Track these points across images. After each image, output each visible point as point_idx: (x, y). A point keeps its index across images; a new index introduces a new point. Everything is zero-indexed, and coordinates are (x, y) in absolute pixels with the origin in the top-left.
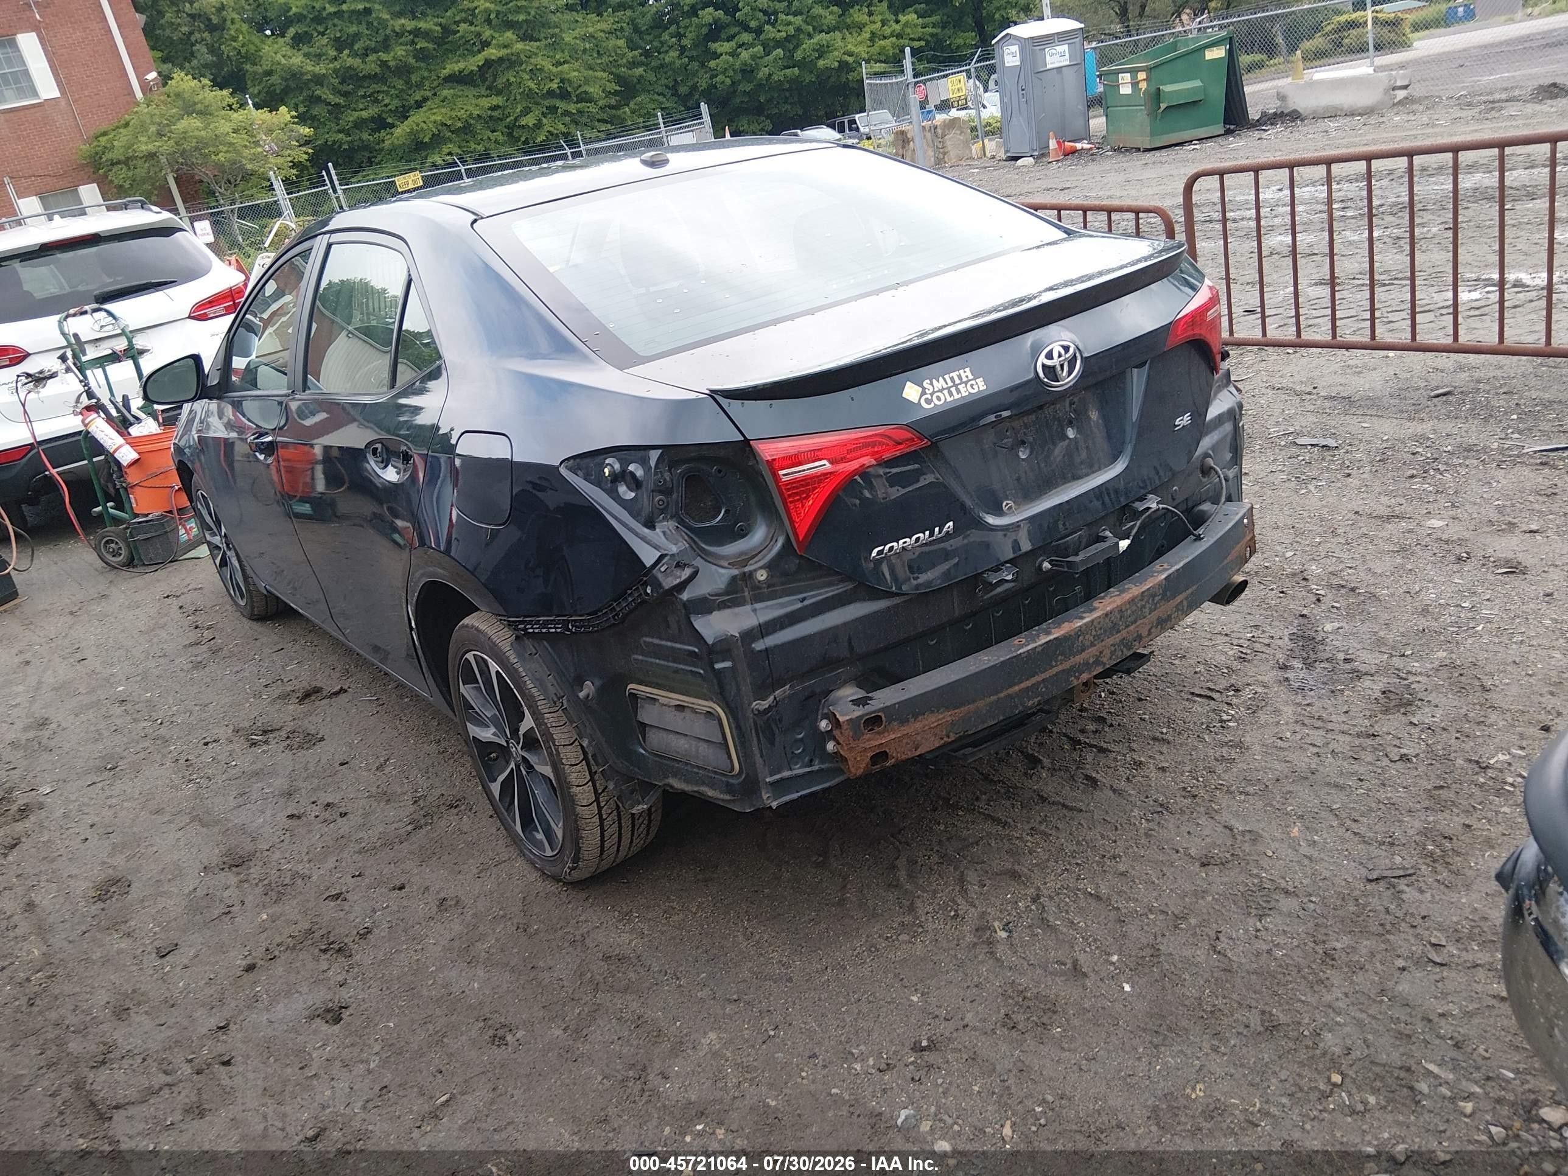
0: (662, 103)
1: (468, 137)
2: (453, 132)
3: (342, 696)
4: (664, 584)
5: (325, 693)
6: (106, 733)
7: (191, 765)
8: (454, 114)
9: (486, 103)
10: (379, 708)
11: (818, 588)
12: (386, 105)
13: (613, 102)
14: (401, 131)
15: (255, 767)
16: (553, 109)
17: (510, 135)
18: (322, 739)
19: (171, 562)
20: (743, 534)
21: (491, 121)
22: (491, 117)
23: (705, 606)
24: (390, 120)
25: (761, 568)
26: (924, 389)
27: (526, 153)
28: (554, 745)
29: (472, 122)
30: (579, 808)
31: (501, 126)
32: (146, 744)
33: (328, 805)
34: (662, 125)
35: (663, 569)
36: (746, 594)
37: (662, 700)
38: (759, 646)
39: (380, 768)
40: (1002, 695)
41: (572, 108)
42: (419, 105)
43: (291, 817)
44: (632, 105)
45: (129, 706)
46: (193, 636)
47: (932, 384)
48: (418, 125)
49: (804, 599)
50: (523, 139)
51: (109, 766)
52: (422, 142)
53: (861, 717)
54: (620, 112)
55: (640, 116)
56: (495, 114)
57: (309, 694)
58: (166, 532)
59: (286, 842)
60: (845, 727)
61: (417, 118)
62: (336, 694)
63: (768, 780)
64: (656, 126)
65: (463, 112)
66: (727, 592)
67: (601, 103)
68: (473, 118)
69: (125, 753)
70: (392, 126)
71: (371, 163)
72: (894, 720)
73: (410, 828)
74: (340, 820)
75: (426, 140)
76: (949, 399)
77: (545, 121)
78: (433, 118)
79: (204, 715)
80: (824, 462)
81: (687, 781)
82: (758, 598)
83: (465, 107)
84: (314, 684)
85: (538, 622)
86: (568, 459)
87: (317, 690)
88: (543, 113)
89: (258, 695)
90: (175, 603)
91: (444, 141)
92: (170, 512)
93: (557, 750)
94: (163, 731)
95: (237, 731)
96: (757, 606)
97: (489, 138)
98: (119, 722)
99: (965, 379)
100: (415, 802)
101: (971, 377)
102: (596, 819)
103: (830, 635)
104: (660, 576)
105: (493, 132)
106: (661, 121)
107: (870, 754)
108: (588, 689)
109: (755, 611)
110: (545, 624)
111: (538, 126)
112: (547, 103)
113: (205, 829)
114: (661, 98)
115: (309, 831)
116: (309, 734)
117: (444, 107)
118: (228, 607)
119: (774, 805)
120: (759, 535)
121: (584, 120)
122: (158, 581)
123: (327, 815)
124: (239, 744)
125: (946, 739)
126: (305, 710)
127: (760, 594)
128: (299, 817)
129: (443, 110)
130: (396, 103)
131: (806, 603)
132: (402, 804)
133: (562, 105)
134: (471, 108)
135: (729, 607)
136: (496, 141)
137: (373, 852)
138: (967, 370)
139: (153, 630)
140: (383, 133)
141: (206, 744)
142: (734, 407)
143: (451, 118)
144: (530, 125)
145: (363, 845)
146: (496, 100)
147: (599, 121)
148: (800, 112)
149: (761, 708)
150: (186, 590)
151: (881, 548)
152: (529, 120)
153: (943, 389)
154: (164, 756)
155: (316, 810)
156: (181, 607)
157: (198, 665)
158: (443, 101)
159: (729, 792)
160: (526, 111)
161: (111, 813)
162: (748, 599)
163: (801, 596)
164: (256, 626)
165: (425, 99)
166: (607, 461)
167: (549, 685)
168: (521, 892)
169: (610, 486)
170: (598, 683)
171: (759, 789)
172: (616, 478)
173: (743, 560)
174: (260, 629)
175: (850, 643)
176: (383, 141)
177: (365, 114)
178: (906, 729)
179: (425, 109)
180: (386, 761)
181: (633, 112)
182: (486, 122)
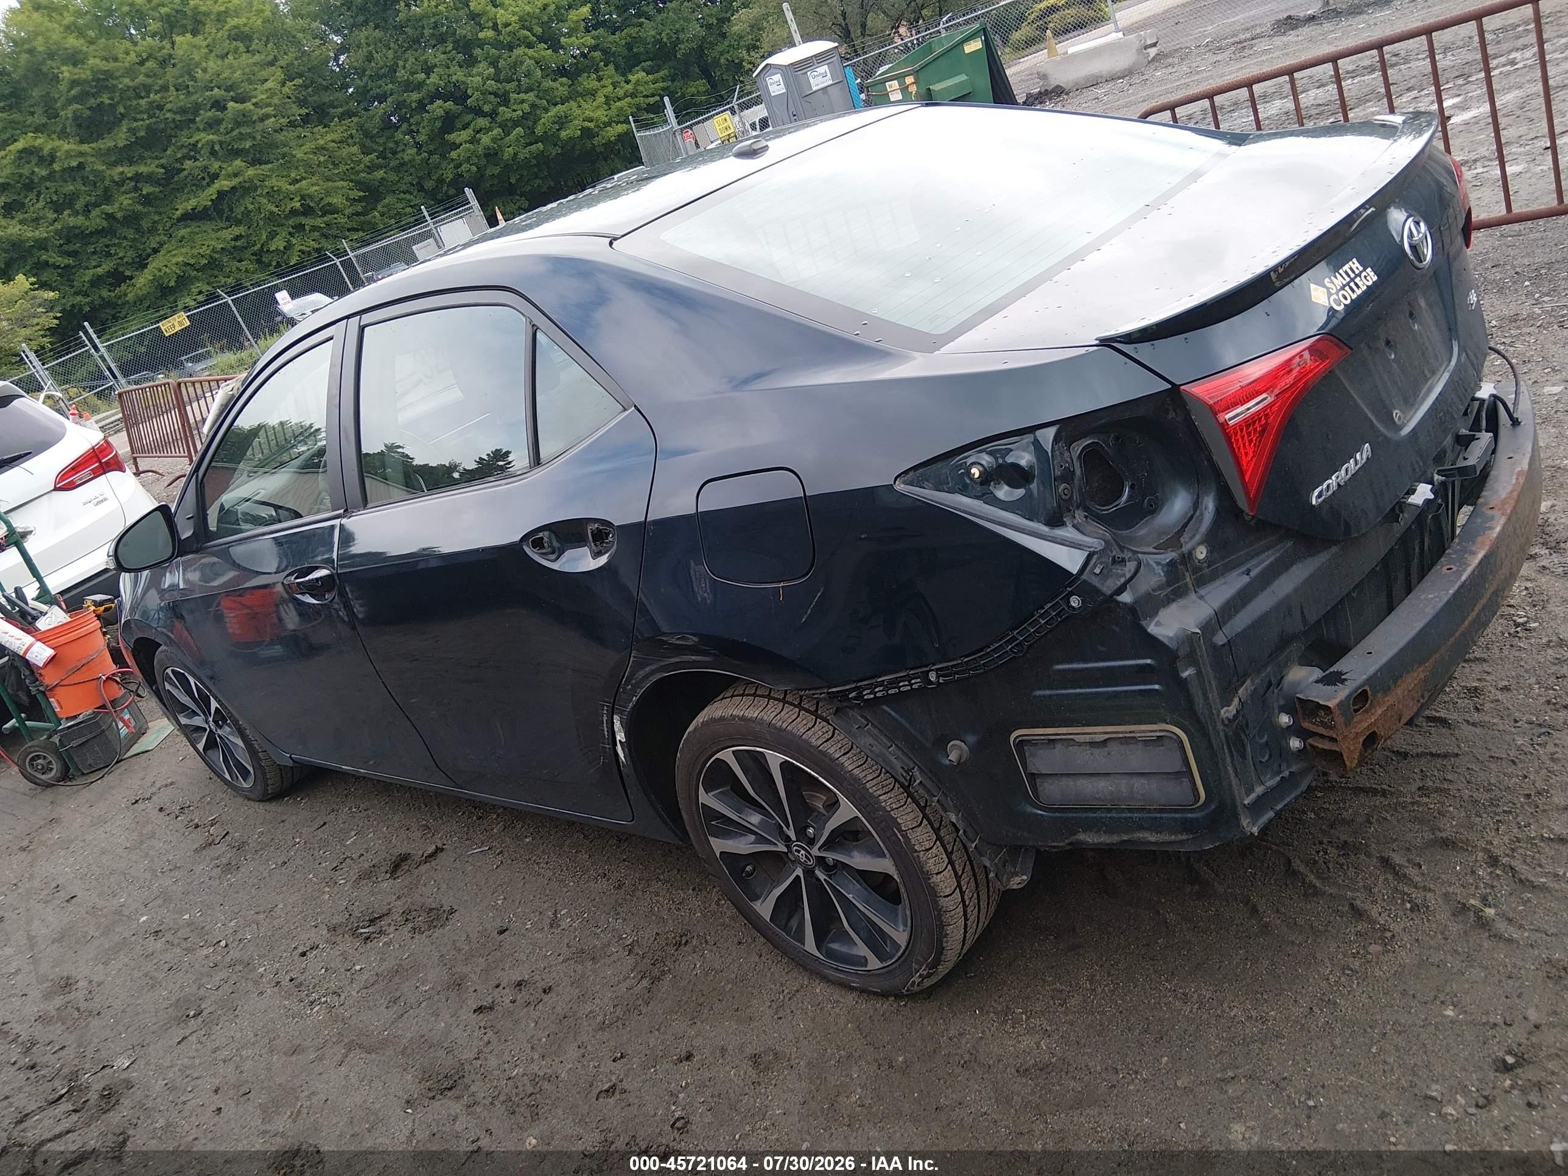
0: (410, 201)
1: (216, 272)
2: (198, 270)
3: (440, 855)
4: (1104, 589)
5: (417, 859)
6: (160, 976)
7: (301, 984)
8: (195, 252)
9: (228, 234)
10: (500, 857)
11: (1258, 554)
12: (121, 258)
13: (359, 208)
14: (143, 280)
15: (386, 965)
16: (300, 227)
17: (259, 261)
18: (452, 911)
19: (117, 762)
20: (1154, 509)
21: (235, 252)
22: (234, 247)
23: (1152, 604)
24: (128, 273)
25: (1199, 544)
26: (1328, 289)
27: (280, 276)
28: (900, 831)
29: (217, 256)
30: (942, 900)
31: (247, 254)
32: (223, 974)
33: (519, 984)
34: (428, 218)
35: (1097, 571)
36: (1188, 579)
37: (1077, 738)
38: (1220, 639)
39: (554, 923)
40: (1457, 634)
41: (319, 222)
42: (156, 251)
43: (479, 1010)
44: (379, 207)
45: (169, 936)
46: (198, 838)
47: (1332, 282)
48: (160, 270)
49: (1248, 572)
50: (274, 263)
51: (192, 1013)
52: (167, 287)
53: (1348, 697)
54: (368, 218)
55: (391, 218)
56: (239, 243)
57: (398, 864)
58: (103, 731)
59: (495, 1042)
60: (1337, 712)
61: (155, 264)
62: (433, 855)
63: (1246, 802)
64: (422, 220)
65: (204, 248)
66: (1169, 583)
67: (347, 212)
68: (217, 252)
69: (202, 992)
70: (131, 278)
71: (115, 318)
72: (1378, 691)
73: (645, 983)
74: (546, 998)
75: (172, 284)
76: (1354, 296)
77: (294, 241)
78: (174, 260)
79: (276, 922)
80: (1264, 396)
81: (1110, 831)
82: (1201, 582)
83: (206, 243)
84: (396, 852)
85: (881, 684)
86: (906, 472)
87: (404, 858)
88: (290, 234)
89: (332, 883)
90: (151, 807)
91: (193, 280)
92: (103, 707)
93: (905, 836)
94: (235, 954)
95: (333, 929)
96: (1202, 592)
97: (238, 269)
98: (168, 957)
99: (1357, 272)
100: (630, 951)
101: (1361, 268)
102: (960, 909)
103: (1284, 607)
104: (1095, 582)
105: (240, 261)
106: (426, 213)
107: (1361, 740)
108: (956, 752)
109: (1201, 597)
110: (894, 683)
111: (289, 247)
112: (291, 222)
113: (373, 1056)
114: (407, 196)
115: (517, 1021)
116: (431, 910)
117: (183, 247)
118: (220, 795)
119: (1255, 830)
120: (1178, 505)
121: (334, 232)
122: (113, 788)
123: (523, 996)
124: (347, 944)
125: (1422, 701)
126: (406, 882)
127: (1204, 577)
128: (491, 1008)
129: (184, 250)
130: (131, 254)
131: (1253, 574)
132: (612, 959)
133: (308, 222)
134: (213, 243)
135: (1174, 600)
136: (247, 271)
137: (619, 1024)
138: (1354, 260)
139: (142, 843)
140: (123, 287)
141: (303, 954)
142: (1143, 351)
143: (193, 257)
144: (281, 248)
145: (600, 1018)
146: (237, 231)
147: (349, 230)
148: (552, 184)
149: (1230, 716)
150: (154, 789)
151: (1320, 488)
152: (278, 244)
153: (1344, 286)
154: (256, 983)
155: (507, 995)
156: (161, 810)
157: (228, 868)
158: (181, 241)
159: (1186, 830)
160: (272, 236)
161: (231, 1067)
162: (1191, 586)
163: (1244, 569)
164: (273, 807)
165: (161, 244)
166: (970, 461)
167: (892, 758)
168: (848, 1021)
169: (983, 489)
170: (971, 739)
171: (1236, 816)
172: (988, 477)
173: (1174, 540)
174: (280, 809)
175: (1302, 612)
176: (126, 295)
177: (99, 271)
178: (1390, 700)
179: (162, 252)
180: (555, 914)
181: (382, 215)
182: (231, 253)
